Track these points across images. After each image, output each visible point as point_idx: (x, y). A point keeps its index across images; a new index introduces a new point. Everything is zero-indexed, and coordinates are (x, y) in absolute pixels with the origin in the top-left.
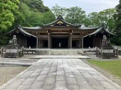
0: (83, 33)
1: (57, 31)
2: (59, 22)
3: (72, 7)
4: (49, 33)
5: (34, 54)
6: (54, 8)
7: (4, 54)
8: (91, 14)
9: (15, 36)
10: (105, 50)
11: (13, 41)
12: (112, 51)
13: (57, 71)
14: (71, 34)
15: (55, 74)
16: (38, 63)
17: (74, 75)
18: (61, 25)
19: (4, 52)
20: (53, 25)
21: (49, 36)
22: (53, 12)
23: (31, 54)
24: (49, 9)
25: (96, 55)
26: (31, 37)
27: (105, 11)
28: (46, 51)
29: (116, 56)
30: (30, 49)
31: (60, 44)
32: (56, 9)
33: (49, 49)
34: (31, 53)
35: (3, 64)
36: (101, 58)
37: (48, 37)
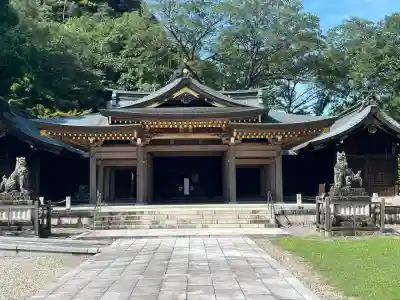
0: (279, 138)
2: (181, 92)
4: (139, 140)
5: (85, 226)
8: (341, 27)
14: (232, 139)
18: (188, 105)
20: (156, 105)
21: (140, 151)
25: (315, 227)
26: (58, 153)
28: (130, 213)
30: (69, 206)
31: (186, 181)
35: (16, 250)
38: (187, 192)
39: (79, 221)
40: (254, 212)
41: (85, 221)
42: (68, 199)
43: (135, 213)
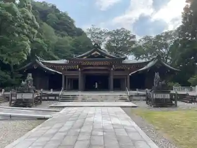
0: (129, 69)
1: (92, 66)
2: (94, 53)
3: (115, 30)
4: (80, 69)
5: (57, 100)
6: (90, 30)
7: (13, 100)
8: (143, 38)
9: (30, 74)
10: (159, 95)
11: (27, 81)
12: (168, 96)
13: (82, 126)
14: (112, 69)
15: (79, 130)
16: (60, 114)
17: (104, 132)
18: (97, 57)
19: (13, 98)
21: (80, 73)
22: (89, 36)
23: (53, 100)
24: (83, 32)
25: (145, 102)
27: (163, 35)
29: (174, 102)
30: (51, 92)
31: (96, 83)
32: (93, 32)
33: (80, 92)
34: (53, 98)
35: (11, 116)
36: (152, 106)
37: (79, 75)
38: (96, 87)
39: (55, 98)
40: (121, 95)
41: (57, 98)
42: (52, 90)
43: (75, 95)
